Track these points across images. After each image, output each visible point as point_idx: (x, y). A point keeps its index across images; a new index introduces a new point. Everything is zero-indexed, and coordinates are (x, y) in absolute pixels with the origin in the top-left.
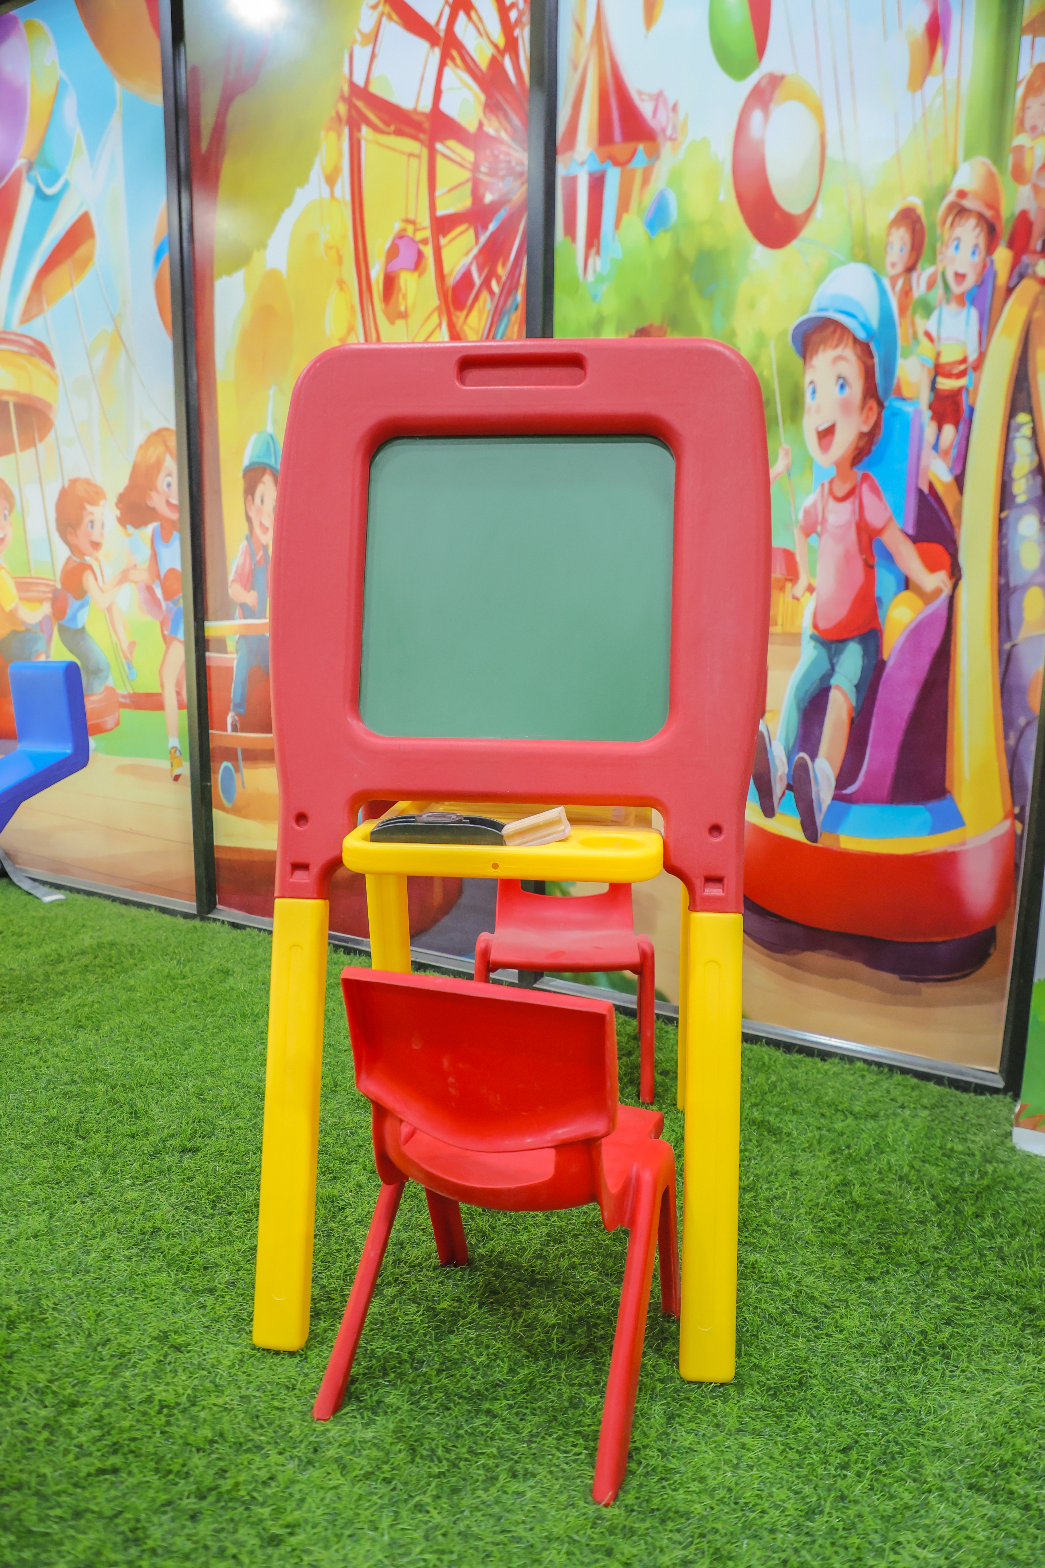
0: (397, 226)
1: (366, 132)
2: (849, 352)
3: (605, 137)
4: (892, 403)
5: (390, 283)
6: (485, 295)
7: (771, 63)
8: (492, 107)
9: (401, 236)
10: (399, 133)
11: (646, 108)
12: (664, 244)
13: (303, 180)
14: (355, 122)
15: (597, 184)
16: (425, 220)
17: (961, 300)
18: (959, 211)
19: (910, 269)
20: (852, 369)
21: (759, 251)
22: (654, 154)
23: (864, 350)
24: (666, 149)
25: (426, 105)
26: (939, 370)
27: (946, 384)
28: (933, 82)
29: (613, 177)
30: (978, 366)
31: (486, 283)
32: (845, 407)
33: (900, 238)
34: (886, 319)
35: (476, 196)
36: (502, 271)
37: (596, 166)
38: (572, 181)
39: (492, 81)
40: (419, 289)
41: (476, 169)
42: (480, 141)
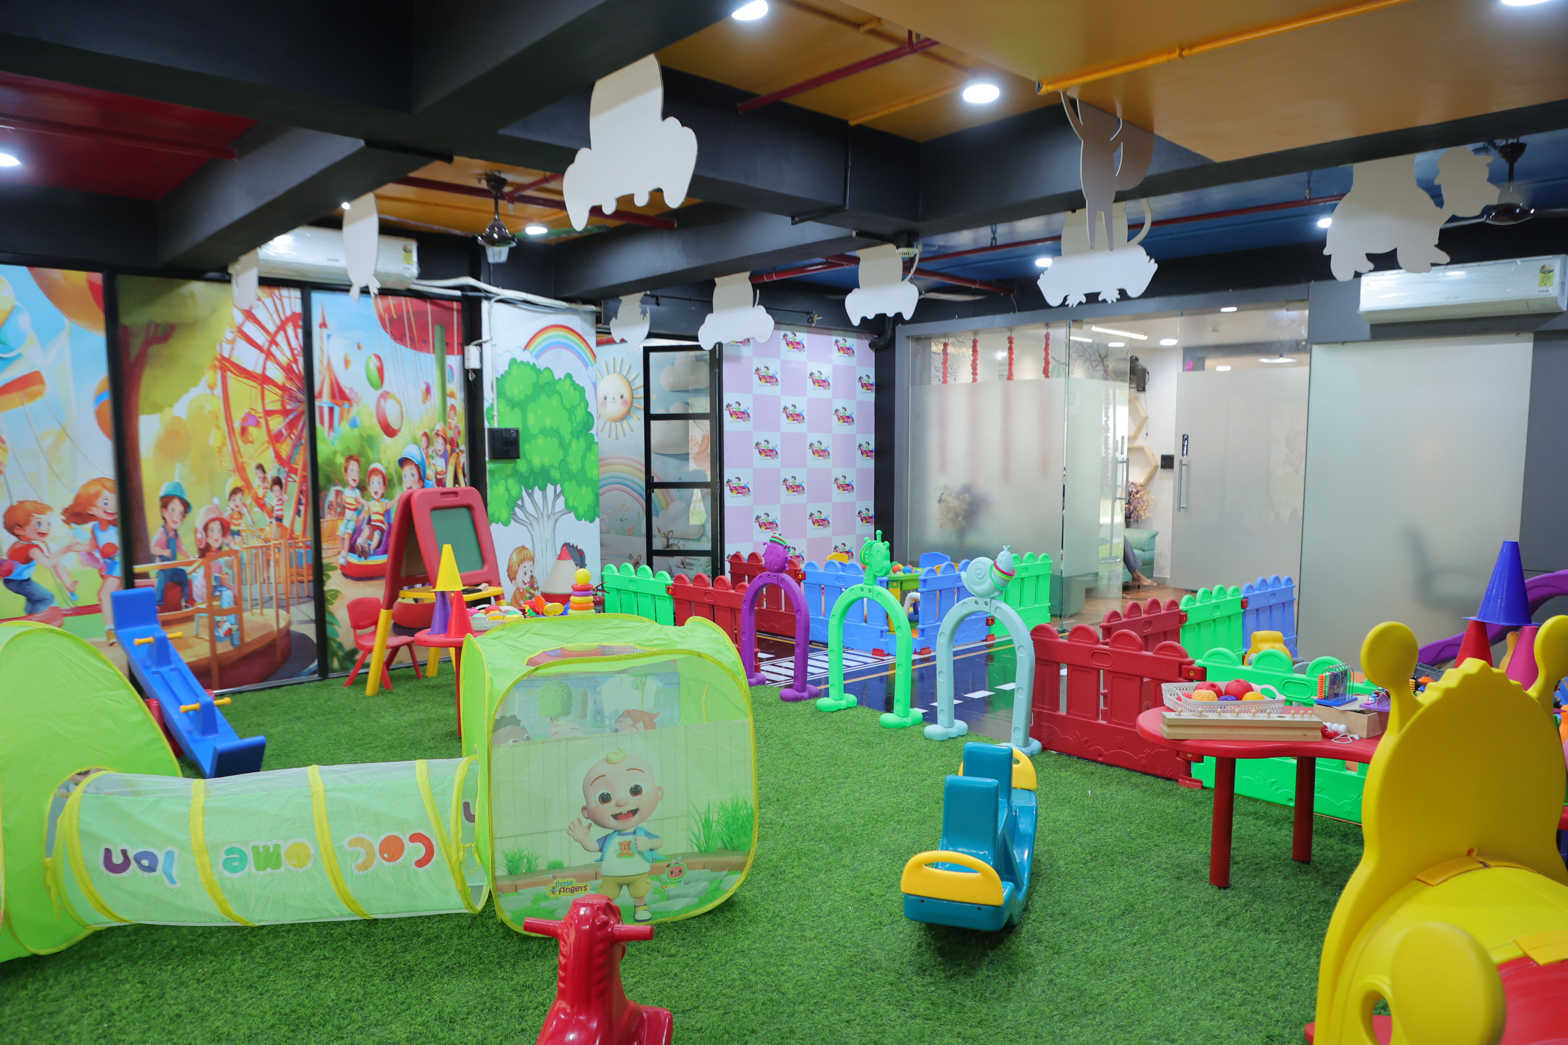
0: (247, 410)
1: (229, 374)
2: (414, 467)
3: (333, 397)
4: (427, 481)
5: (244, 430)
6: (289, 439)
7: (385, 388)
8: (289, 378)
9: (249, 414)
10: (246, 378)
11: (347, 392)
12: (356, 432)
13: (195, 384)
14: (224, 370)
15: (331, 410)
16: (260, 409)
17: (441, 456)
18: (437, 435)
19: (427, 447)
20: (415, 472)
21: (386, 438)
22: (351, 405)
23: (417, 467)
24: (355, 405)
25: (258, 372)
26: (437, 473)
27: (439, 477)
28: (428, 403)
29: (337, 410)
30: (446, 473)
31: (289, 436)
32: (414, 481)
33: (424, 439)
34: (423, 460)
35: (283, 405)
36: (295, 432)
37: (331, 405)
38: (321, 408)
39: (288, 370)
40: (257, 434)
41: (282, 397)
42: (283, 388)
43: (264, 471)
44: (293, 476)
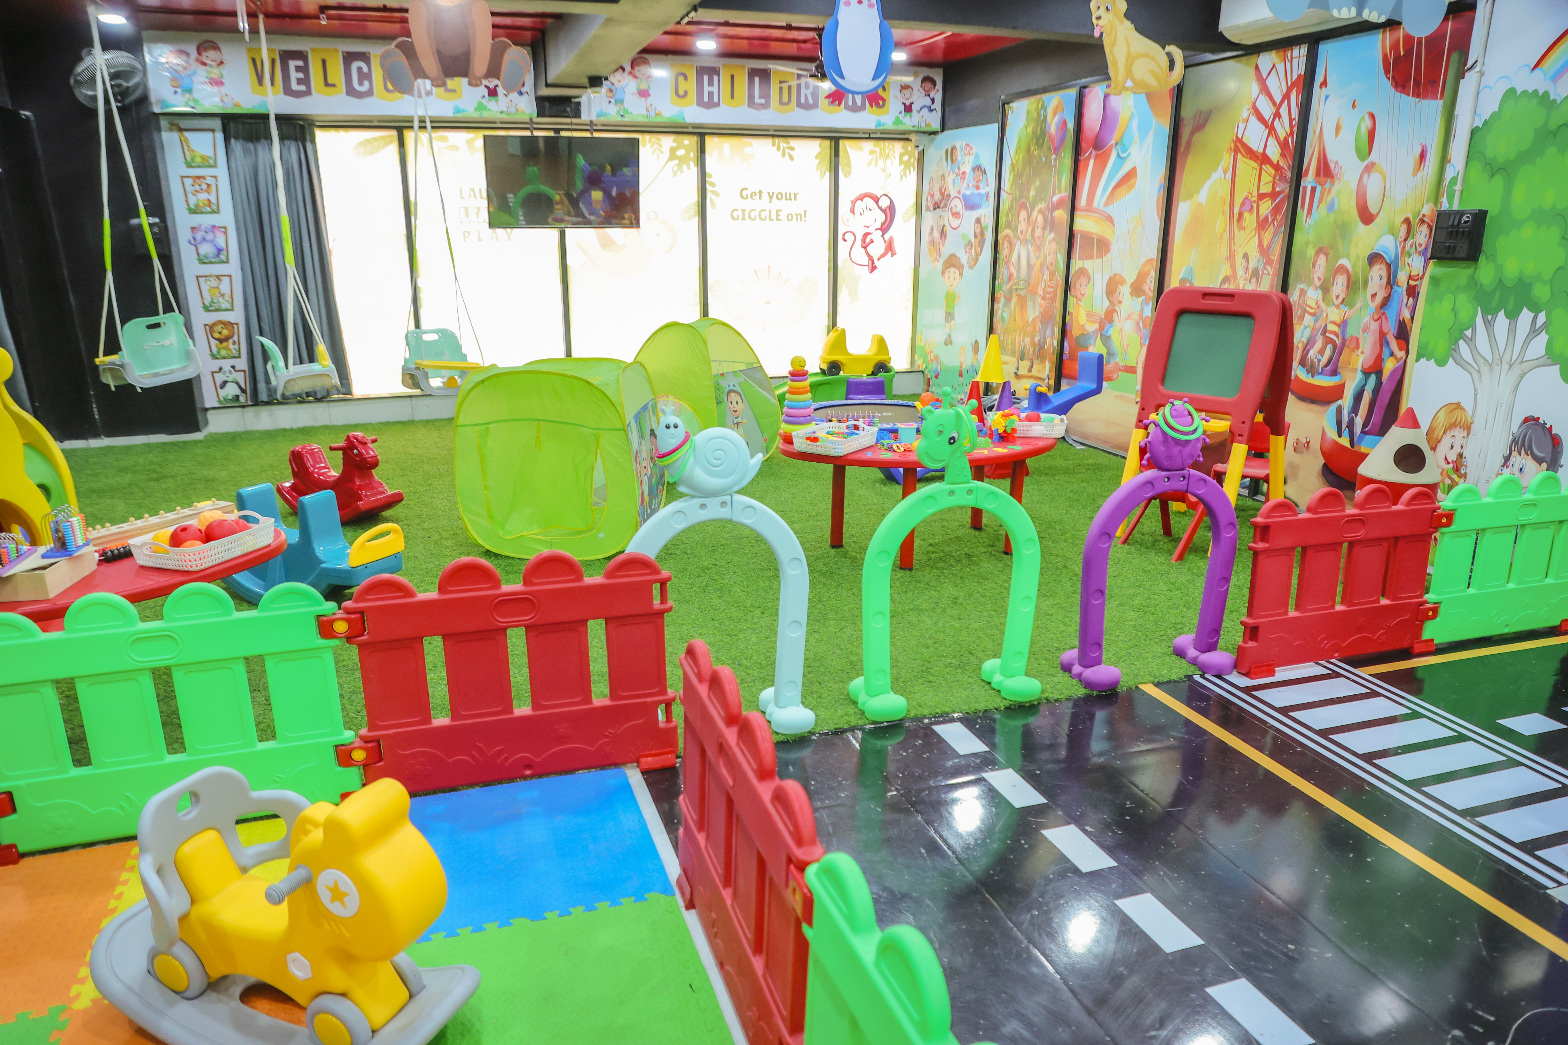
0: (1246, 194)
1: (1239, 156)
2: (1384, 267)
3: (1318, 174)
4: (1395, 287)
5: (1241, 215)
6: (1272, 226)
7: (1373, 157)
8: (1283, 155)
9: (1246, 198)
10: (1251, 158)
11: (1332, 166)
12: (1332, 216)
13: (1216, 170)
14: (1236, 151)
15: (1314, 190)
16: (1255, 194)
17: (1419, 253)
18: (1422, 221)
19: (1406, 240)
20: (1384, 273)
21: (1361, 225)
22: (1333, 183)
23: (1389, 266)
24: (1337, 182)
25: (1261, 150)
26: (1410, 278)
27: (1412, 283)
28: (1420, 174)
29: (1319, 189)
30: (1422, 278)
31: (1273, 221)
32: (1381, 287)
33: (1404, 227)
34: (1396, 257)
35: (1274, 188)
36: (1279, 218)
37: (1314, 185)
38: (1305, 188)
39: (1283, 145)
40: (1250, 220)
41: (1274, 178)
42: (1277, 167)
43: (1248, 262)
44: (1269, 268)
